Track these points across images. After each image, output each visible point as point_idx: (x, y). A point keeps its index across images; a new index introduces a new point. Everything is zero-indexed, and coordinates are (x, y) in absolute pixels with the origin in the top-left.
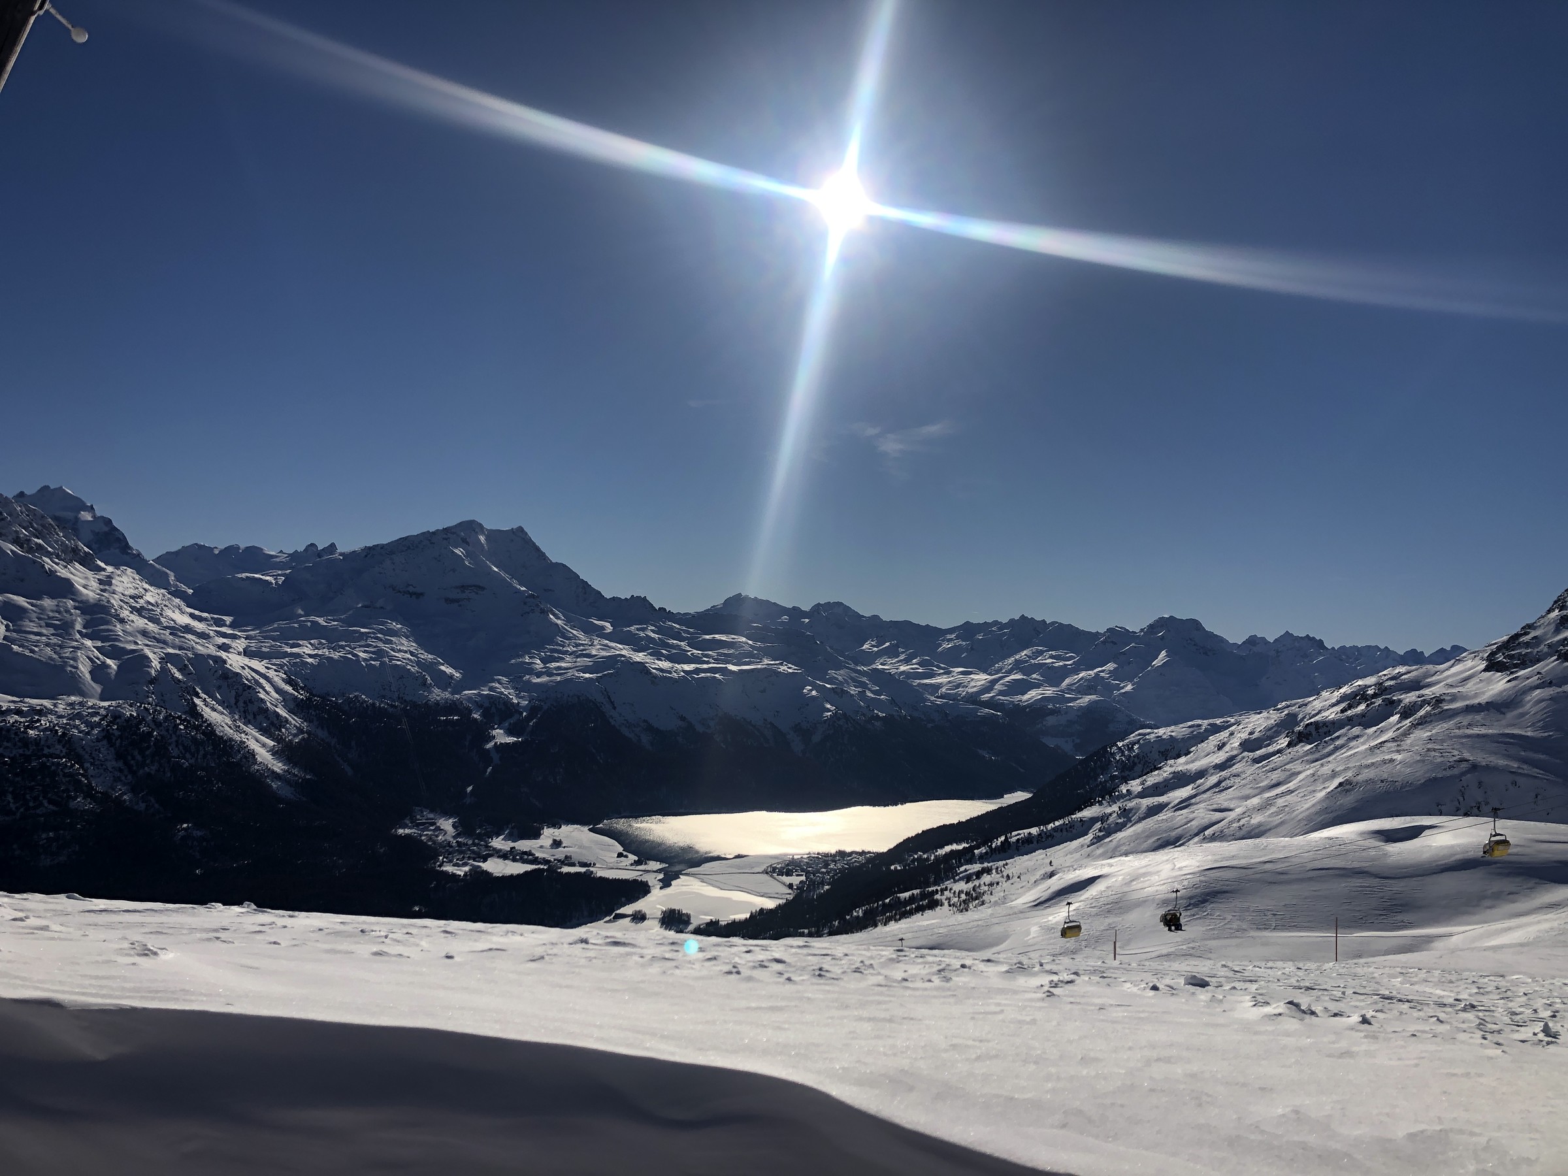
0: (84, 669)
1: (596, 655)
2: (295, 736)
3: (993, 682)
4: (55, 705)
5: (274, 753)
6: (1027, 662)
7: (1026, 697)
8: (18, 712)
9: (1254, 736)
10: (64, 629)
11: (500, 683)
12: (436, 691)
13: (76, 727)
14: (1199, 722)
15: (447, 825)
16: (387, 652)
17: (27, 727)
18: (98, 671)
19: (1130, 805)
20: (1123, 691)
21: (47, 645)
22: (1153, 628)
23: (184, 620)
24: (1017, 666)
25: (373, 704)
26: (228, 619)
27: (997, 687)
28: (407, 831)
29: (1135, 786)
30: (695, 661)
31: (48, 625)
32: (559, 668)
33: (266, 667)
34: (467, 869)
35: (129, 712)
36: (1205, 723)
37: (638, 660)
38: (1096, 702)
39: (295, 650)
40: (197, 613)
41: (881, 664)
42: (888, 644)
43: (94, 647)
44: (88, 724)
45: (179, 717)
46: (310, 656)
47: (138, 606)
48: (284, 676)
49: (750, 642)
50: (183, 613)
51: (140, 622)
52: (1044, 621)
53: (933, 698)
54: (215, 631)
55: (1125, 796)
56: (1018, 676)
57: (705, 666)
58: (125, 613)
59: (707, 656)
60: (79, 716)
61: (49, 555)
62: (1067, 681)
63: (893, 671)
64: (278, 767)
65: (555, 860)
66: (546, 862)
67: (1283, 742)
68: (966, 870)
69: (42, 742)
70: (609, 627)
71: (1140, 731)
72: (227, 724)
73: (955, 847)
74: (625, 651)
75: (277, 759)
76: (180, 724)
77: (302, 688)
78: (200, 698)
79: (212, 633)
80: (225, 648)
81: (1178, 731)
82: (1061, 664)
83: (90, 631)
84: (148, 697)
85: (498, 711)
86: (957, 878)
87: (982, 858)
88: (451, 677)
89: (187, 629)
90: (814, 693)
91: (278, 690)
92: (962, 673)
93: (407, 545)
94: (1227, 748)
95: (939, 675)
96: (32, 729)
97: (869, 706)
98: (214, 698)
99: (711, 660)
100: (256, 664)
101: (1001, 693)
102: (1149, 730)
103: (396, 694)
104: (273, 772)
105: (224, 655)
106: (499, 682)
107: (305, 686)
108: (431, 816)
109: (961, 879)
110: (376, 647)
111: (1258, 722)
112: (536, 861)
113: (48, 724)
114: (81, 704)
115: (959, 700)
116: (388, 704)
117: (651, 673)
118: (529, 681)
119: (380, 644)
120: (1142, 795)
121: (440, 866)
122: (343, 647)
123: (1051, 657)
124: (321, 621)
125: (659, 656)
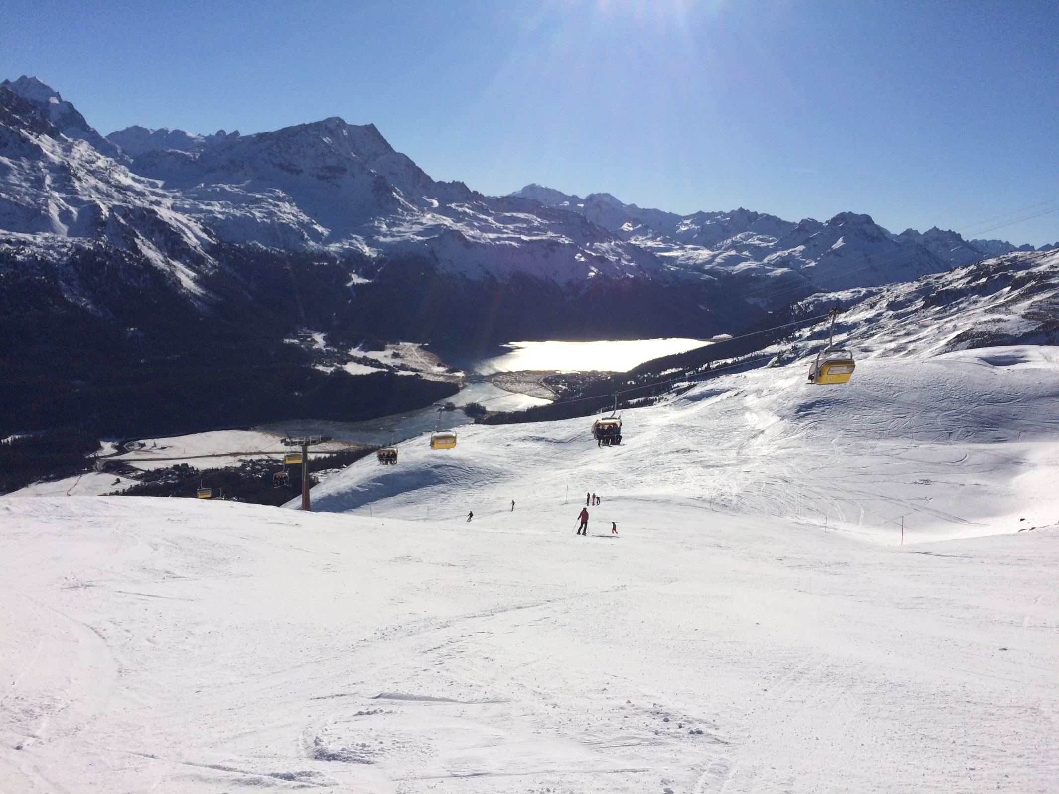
0: (54, 212)
1: (426, 224)
2: (210, 270)
3: (715, 256)
4: (34, 238)
5: (195, 281)
6: (740, 242)
7: (737, 268)
8: (9, 242)
9: (898, 300)
10: (38, 182)
11: (358, 241)
12: (311, 243)
13: (51, 255)
14: (860, 289)
15: (319, 339)
16: (276, 213)
17: (16, 253)
18: (65, 216)
19: (800, 345)
20: (807, 266)
21: (26, 194)
22: (835, 221)
23: (127, 181)
24: (734, 246)
25: (266, 251)
26: (160, 183)
27: (718, 260)
28: (292, 341)
29: (806, 332)
30: (498, 231)
31: (26, 180)
32: (399, 232)
33: (188, 220)
34: (332, 369)
35: (88, 246)
36: (864, 291)
37: (457, 229)
38: (787, 273)
39: (209, 208)
40: (137, 177)
41: (635, 240)
42: (640, 226)
43: (60, 197)
44: (59, 253)
45: (125, 252)
46: (220, 213)
47: (92, 169)
48: (201, 226)
49: (539, 220)
50: (126, 176)
51: (93, 181)
52: (756, 213)
53: (669, 266)
54: (150, 191)
55: (798, 338)
56: (733, 252)
57: (505, 236)
58: (81, 174)
59: (507, 228)
60: (51, 247)
61: (25, 127)
62: (768, 258)
63: (643, 246)
64: (198, 290)
65: (394, 366)
66: (387, 367)
67: (920, 303)
68: (678, 386)
69: (27, 265)
70: (436, 204)
71: (816, 294)
72: (160, 259)
73: (674, 370)
74: (448, 221)
75: (197, 285)
76: (125, 257)
77: (215, 236)
78: (138, 238)
79: (147, 193)
80: (158, 204)
81: (844, 295)
82: (765, 245)
83: (57, 185)
84: (101, 236)
85: (355, 260)
86: (671, 391)
87: (690, 379)
88: (322, 234)
89: (129, 188)
90: (583, 259)
91: (197, 237)
92: (693, 249)
93: (288, 134)
94: (877, 307)
95: (676, 249)
96: (19, 254)
97: (622, 270)
98: (150, 240)
99: (509, 232)
100: (179, 216)
101: (719, 264)
102: (822, 294)
103: (283, 244)
104: (195, 295)
105: (156, 208)
106: (356, 239)
107: (217, 234)
108: (308, 331)
109: (674, 392)
110: (267, 209)
111: (903, 289)
112: (379, 365)
113: (30, 252)
114: (53, 238)
115: (689, 269)
116: (277, 251)
117: (466, 239)
118: (377, 240)
119: (271, 207)
120: (809, 339)
121: (314, 366)
122: (243, 208)
123: (759, 239)
124: (227, 187)
125: (472, 227)
